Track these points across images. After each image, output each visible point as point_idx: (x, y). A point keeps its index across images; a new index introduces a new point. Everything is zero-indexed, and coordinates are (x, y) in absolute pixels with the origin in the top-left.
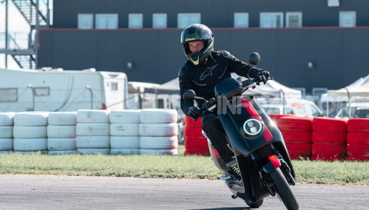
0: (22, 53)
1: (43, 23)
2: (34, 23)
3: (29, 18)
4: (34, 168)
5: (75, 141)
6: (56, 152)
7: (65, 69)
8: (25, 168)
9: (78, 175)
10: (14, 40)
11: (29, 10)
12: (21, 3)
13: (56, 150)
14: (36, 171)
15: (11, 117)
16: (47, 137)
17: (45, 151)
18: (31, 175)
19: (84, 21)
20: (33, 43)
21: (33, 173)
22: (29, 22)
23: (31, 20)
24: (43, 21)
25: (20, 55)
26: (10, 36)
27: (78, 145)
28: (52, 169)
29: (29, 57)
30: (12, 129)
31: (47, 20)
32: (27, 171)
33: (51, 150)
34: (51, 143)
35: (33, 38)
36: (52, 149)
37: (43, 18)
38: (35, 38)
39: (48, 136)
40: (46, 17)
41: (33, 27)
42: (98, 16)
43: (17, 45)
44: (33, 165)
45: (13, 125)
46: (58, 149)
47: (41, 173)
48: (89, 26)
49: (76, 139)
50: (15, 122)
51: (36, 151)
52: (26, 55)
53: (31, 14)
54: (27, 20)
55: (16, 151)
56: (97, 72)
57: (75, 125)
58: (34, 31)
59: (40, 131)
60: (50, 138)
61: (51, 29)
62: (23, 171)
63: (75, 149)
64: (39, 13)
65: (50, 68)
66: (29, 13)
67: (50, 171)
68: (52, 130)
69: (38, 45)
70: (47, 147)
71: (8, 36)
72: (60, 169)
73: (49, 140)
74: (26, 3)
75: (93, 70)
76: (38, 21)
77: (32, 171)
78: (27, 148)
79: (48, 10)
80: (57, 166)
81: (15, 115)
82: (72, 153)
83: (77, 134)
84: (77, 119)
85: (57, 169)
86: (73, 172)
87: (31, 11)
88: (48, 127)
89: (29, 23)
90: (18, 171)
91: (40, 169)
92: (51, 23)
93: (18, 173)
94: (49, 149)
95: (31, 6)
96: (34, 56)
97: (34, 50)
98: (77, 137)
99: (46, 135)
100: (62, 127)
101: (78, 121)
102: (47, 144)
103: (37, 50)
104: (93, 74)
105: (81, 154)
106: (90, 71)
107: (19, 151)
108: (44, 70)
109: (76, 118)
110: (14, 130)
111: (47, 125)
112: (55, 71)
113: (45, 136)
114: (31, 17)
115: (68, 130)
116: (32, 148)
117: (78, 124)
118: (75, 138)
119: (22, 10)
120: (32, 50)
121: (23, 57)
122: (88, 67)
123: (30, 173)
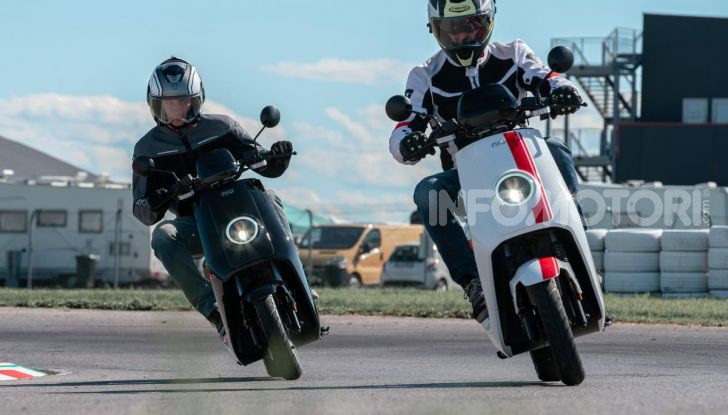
0: (591, 162)
1: (625, 114)
2: (610, 113)
3: (602, 106)
4: (645, 314)
5: (707, 278)
6: (674, 295)
7: (664, 183)
8: (631, 313)
9: (720, 325)
10: (578, 143)
11: (602, 93)
12: (590, 82)
13: (674, 292)
14: (649, 319)
15: (600, 238)
16: (658, 271)
17: (657, 292)
18: (642, 324)
19: (694, 110)
20: (608, 147)
21: (644, 322)
22: (602, 112)
23: (606, 108)
24: (625, 110)
25: (587, 166)
26: (572, 135)
27: (712, 284)
28: (675, 316)
29: (600, 169)
30: (603, 256)
31: (631, 110)
32: (635, 318)
33: (665, 292)
34: (667, 280)
35: (609, 139)
36: (668, 290)
37: (626, 105)
38: (612, 139)
39: (662, 268)
40: (630, 104)
41: (608, 121)
42: (716, 102)
43: (584, 151)
44: (643, 310)
45: (603, 250)
46: (677, 290)
47: (659, 322)
48: (701, 119)
49: (708, 274)
50: (607, 245)
51: (641, 293)
52: (596, 166)
53: (606, 99)
54: (599, 109)
55: (610, 292)
56: (719, 189)
57: (707, 251)
58: (611, 128)
59: (647, 260)
60: (665, 271)
61: (639, 123)
62: (629, 319)
63: (706, 291)
64: (619, 97)
65: (642, 182)
66: (603, 97)
67: (673, 319)
68: (667, 259)
69: (617, 149)
70: (659, 287)
71: (569, 136)
72: (689, 316)
73: (663, 275)
74: (599, 82)
75: (712, 185)
76: (617, 111)
77: (643, 318)
78: (626, 289)
79: (634, 93)
80: (684, 311)
81: (608, 234)
82: (704, 297)
83: (710, 265)
84: (710, 241)
85: (683, 316)
86: (712, 321)
87: (606, 95)
88: (662, 253)
89: (602, 114)
90: (620, 318)
91: (655, 315)
92: (639, 114)
93: (621, 321)
94: (662, 289)
95: (606, 86)
96: (610, 168)
97: (611, 159)
98: (710, 271)
99: (658, 266)
100: (684, 254)
101: (711, 245)
102: (659, 282)
103: (614, 160)
104: (712, 191)
105: (718, 298)
106: (708, 187)
107: (615, 292)
108: (631, 185)
109: (708, 239)
110: (605, 258)
111: (659, 251)
112: (649, 185)
113: (655, 269)
114: (606, 104)
115: (694, 259)
116: (635, 288)
117: (711, 250)
118: (706, 272)
119: (593, 93)
120: (607, 158)
121: (591, 169)
122: (705, 180)
123: (640, 322)
